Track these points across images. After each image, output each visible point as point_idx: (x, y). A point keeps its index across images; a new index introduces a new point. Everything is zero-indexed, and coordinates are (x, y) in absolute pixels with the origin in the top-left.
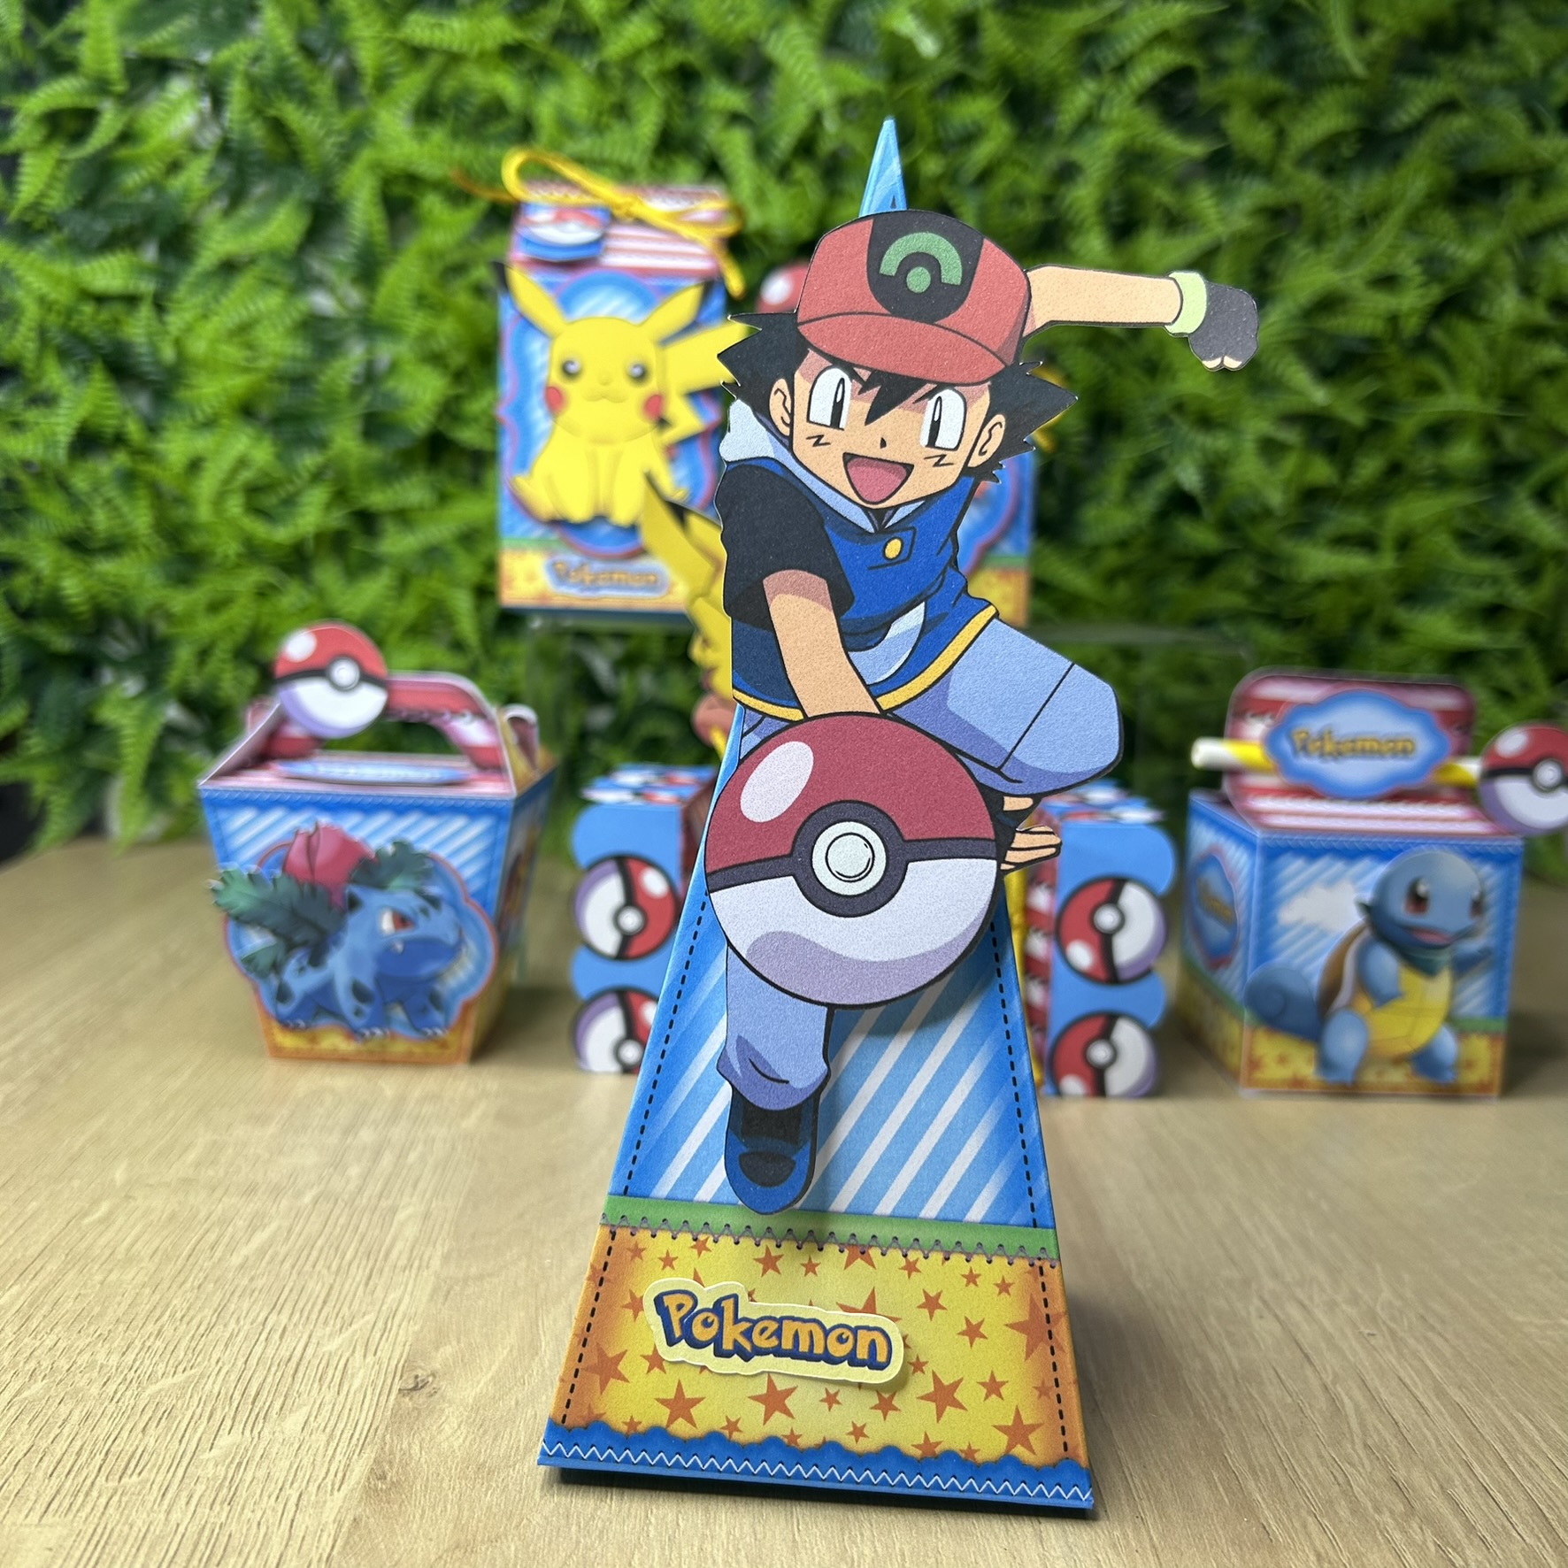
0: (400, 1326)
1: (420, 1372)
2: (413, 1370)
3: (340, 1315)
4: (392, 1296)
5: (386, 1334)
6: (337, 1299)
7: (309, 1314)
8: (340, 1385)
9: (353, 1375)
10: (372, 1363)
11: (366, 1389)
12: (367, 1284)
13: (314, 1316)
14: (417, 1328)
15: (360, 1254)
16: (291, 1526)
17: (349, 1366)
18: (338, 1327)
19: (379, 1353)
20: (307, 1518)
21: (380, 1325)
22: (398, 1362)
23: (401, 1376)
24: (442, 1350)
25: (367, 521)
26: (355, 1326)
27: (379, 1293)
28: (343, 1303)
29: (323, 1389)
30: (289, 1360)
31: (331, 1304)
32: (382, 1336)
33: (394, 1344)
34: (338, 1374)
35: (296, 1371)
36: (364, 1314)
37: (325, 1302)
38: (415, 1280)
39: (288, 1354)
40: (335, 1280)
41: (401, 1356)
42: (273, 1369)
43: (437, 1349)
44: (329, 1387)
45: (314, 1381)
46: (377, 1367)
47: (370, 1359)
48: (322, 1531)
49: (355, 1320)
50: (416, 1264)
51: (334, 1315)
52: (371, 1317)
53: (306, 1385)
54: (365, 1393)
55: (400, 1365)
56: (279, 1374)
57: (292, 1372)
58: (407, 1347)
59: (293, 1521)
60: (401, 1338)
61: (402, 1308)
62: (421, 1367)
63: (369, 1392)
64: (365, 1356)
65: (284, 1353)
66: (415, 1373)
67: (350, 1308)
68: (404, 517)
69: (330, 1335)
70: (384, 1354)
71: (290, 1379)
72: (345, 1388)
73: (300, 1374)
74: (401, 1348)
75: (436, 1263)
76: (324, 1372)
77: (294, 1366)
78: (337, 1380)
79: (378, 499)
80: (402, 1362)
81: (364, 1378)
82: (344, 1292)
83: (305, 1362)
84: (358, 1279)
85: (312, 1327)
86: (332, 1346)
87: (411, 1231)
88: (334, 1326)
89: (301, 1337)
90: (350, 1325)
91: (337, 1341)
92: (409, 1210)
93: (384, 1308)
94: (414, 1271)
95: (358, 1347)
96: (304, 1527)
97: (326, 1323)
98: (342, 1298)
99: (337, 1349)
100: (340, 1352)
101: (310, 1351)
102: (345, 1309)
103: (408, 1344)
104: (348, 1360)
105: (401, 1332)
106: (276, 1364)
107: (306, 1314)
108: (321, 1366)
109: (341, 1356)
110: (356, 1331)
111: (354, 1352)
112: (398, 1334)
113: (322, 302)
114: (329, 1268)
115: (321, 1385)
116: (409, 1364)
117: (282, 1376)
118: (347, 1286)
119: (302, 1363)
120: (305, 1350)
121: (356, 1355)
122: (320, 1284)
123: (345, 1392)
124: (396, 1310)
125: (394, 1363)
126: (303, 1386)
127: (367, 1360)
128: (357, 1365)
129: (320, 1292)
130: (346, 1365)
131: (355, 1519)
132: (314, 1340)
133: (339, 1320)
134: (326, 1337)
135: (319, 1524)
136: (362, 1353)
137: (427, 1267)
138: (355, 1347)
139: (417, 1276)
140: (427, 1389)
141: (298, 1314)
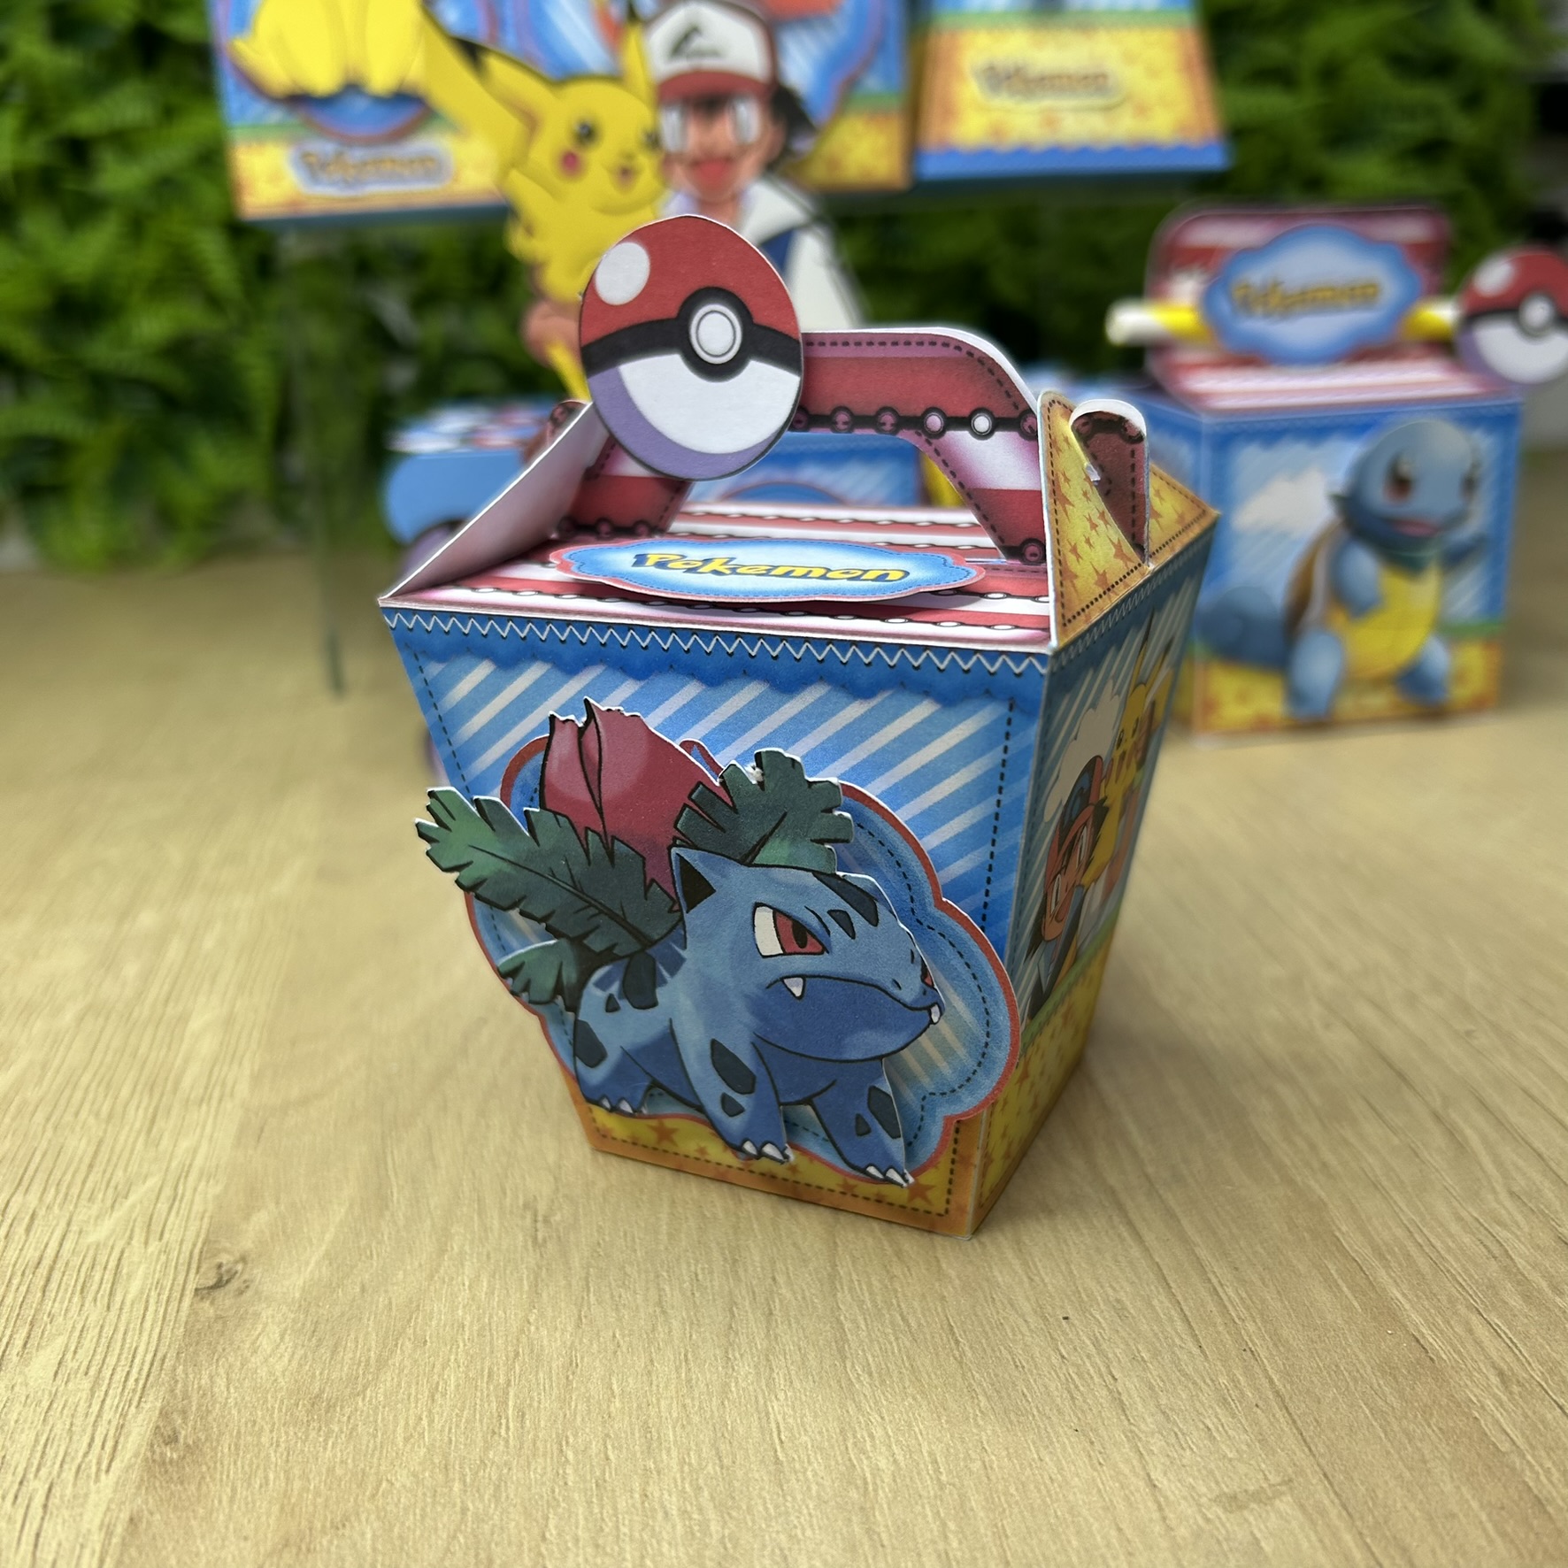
0: (195, 1190)
1: (225, 1258)
2: (215, 1256)
3: (113, 1184)
4: (185, 1144)
5: (177, 1203)
6: (109, 1161)
7: (69, 1187)
8: (111, 1294)
9: (129, 1276)
10: (156, 1253)
11: (148, 1296)
12: (149, 1131)
13: (75, 1191)
14: (219, 1189)
15: (139, 1087)
16: (36, 1546)
17: (125, 1262)
18: (109, 1203)
19: (166, 1235)
20: (59, 1528)
21: (168, 1192)
22: (194, 1245)
23: (198, 1268)
24: (254, 1219)
25: (78, 151)
26: (133, 1198)
27: (165, 1142)
28: (116, 1166)
29: (87, 1305)
30: (39, 1263)
31: (98, 1169)
32: (171, 1208)
33: (188, 1217)
34: (109, 1276)
35: (48, 1280)
36: (146, 1177)
37: (91, 1166)
38: (216, 1117)
39: (37, 1254)
40: (105, 1131)
41: (198, 1236)
42: (15, 1282)
43: (247, 1217)
44: (95, 1300)
45: (73, 1293)
46: (163, 1258)
47: (154, 1246)
48: (82, 1546)
49: (133, 1188)
50: (216, 1094)
51: (103, 1187)
52: (153, 1182)
53: (62, 1302)
54: (147, 1301)
55: (197, 1251)
56: (23, 1289)
57: (42, 1283)
58: (206, 1220)
59: (38, 1535)
60: (197, 1207)
61: (199, 1162)
62: (226, 1250)
63: (152, 1301)
64: (146, 1243)
65: (31, 1254)
66: (218, 1260)
67: (125, 1170)
68: (124, 141)
69: (97, 1217)
70: (171, 1236)
71: (39, 1294)
72: (118, 1298)
73: (53, 1285)
74: (198, 1223)
75: (243, 1089)
76: (89, 1277)
77: (45, 1273)
78: (106, 1286)
79: (85, 120)
80: (199, 1245)
81: (146, 1277)
82: (118, 1150)
83: (60, 1265)
84: (137, 1125)
85: (71, 1208)
86: (97, 1235)
87: (207, 1046)
88: (103, 1201)
89: (57, 1225)
90: (126, 1197)
91: (108, 1224)
92: (204, 1016)
93: (174, 1164)
94: (214, 1103)
95: (137, 1230)
96: (54, 1545)
97: (91, 1199)
98: (114, 1159)
99: (108, 1238)
100: (111, 1243)
101: (68, 1245)
102: (120, 1173)
103: (207, 1215)
104: (122, 1253)
105: (198, 1198)
106: (19, 1273)
107: (63, 1189)
108: (84, 1270)
109: (112, 1248)
110: (133, 1206)
111: (131, 1238)
112: (192, 1202)
114: (97, 1115)
115: (83, 1298)
116: (209, 1246)
117: (27, 1291)
118: (122, 1138)
119: (57, 1266)
120: (61, 1245)
121: (134, 1242)
122: (84, 1141)
123: (117, 1306)
124: (190, 1165)
125: (187, 1247)
126: (56, 1305)
127: (150, 1249)
128: (136, 1259)
129: (85, 1152)
130: (120, 1260)
131: (131, 1520)
132: (74, 1228)
133: (111, 1191)
134: (92, 1221)
135: (78, 1536)
136: (143, 1240)
137: (232, 1095)
138: (132, 1231)
139: (217, 1112)
140: (235, 1284)
141: (53, 1191)
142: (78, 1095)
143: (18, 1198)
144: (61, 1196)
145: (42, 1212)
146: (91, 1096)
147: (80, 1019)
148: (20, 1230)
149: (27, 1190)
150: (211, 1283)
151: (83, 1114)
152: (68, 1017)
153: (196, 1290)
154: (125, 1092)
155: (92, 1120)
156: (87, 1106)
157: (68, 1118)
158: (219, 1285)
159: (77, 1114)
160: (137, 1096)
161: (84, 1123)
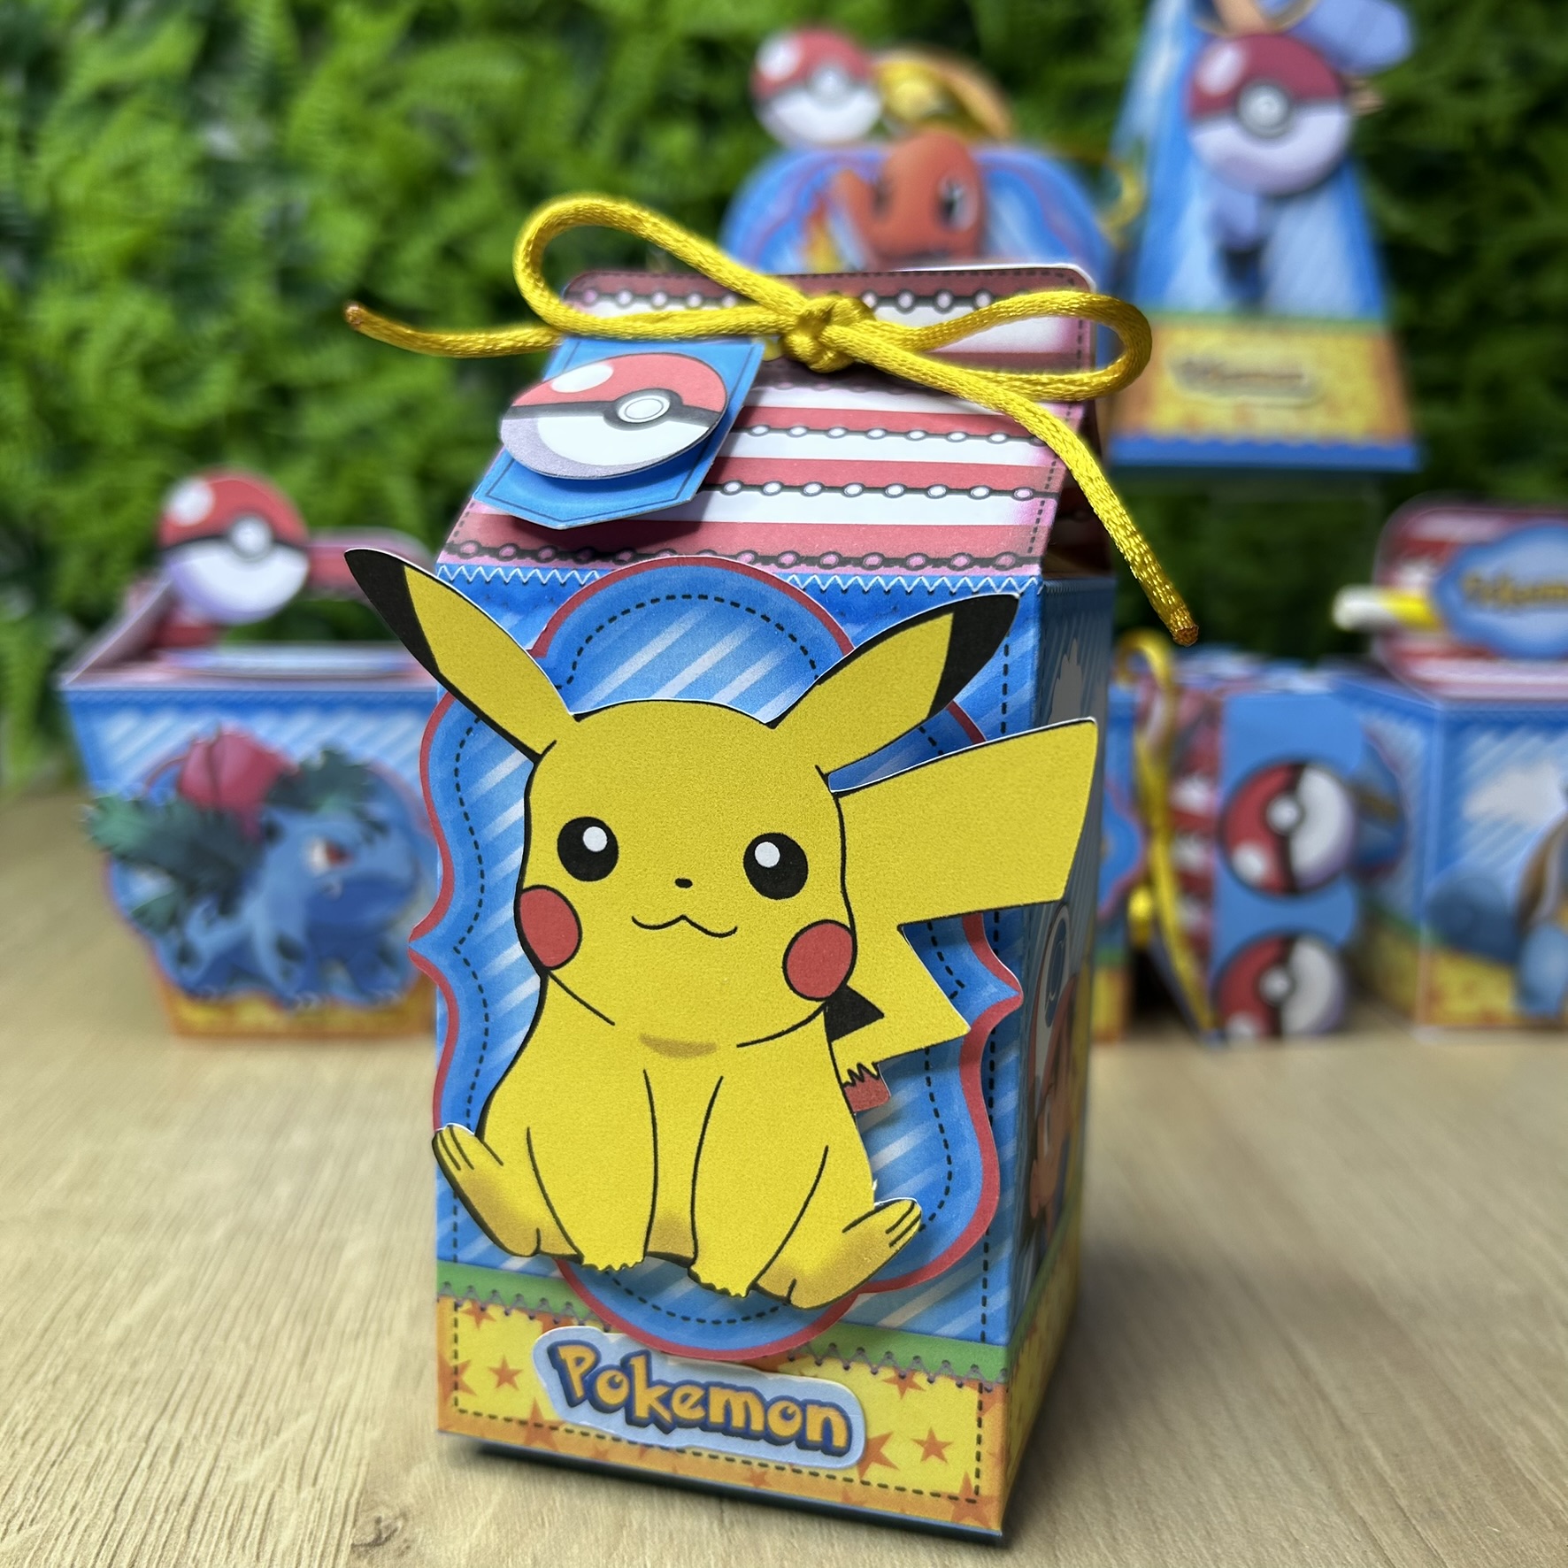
0: (351, 1431)
1: (383, 1513)
2: (372, 1508)
3: (263, 1417)
4: (340, 1381)
5: (331, 1447)
6: (259, 1392)
7: (216, 1419)
8: (260, 1543)
9: (280, 1523)
10: (310, 1499)
11: (301, 1548)
12: (302, 1364)
13: (223, 1422)
14: (375, 1434)
15: (292, 1316)
17: (275, 1507)
18: (259, 1438)
19: (320, 1481)
21: (322, 1432)
22: (351, 1495)
23: (355, 1521)
24: (415, 1471)
26: (284, 1436)
27: (320, 1378)
28: (267, 1398)
29: (234, 1552)
30: (184, 1500)
31: (248, 1399)
32: (325, 1450)
33: (344, 1462)
34: (259, 1521)
35: (193, 1520)
36: (299, 1414)
37: (240, 1397)
38: (372, 1356)
39: (182, 1489)
40: (256, 1360)
41: (354, 1485)
42: (159, 1518)
43: (407, 1469)
44: (244, 1547)
45: (220, 1537)
46: (317, 1506)
47: (307, 1492)
49: (285, 1425)
50: (373, 1328)
51: (254, 1420)
52: (307, 1419)
53: (208, 1546)
54: (300, 1554)
55: (353, 1501)
56: (167, 1527)
57: (186, 1523)
58: (363, 1468)
60: (354, 1452)
61: (354, 1402)
62: (384, 1503)
63: (305, 1554)
64: (299, 1487)
65: (177, 1489)
66: (376, 1514)
67: (277, 1404)
69: (246, 1454)
70: (327, 1482)
71: (183, 1536)
72: (269, 1548)
73: (199, 1527)
74: (354, 1470)
75: (401, 1326)
76: (237, 1520)
77: (190, 1511)
78: (256, 1533)
80: (356, 1494)
81: (298, 1528)
82: (269, 1378)
83: (207, 1503)
84: (289, 1356)
85: (219, 1440)
86: (247, 1473)
87: (363, 1278)
88: (253, 1436)
89: (203, 1458)
90: (278, 1433)
91: (258, 1463)
93: (328, 1402)
94: (371, 1340)
95: (289, 1472)
97: (240, 1433)
98: (265, 1393)
99: (257, 1478)
100: (261, 1484)
101: (215, 1483)
102: (270, 1407)
103: (364, 1462)
104: (273, 1496)
105: (353, 1442)
106: (163, 1509)
107: (210, 1421)
108: (231, 1512)
109: (262, 1491)
110: (285, 1444)
111: (282, 1480)
112: (348, 1446)
113: (222, 140)
114: (248, 1340)
115: (231, 1545)
116: (367, 1499)
117: (171, 1530)
118: (274, 1369)
119: (204, 1505)
120: (207, 1481)
121: (286, 1486)
122: (234, 1368)
123: (268, 1556)
124: (346, 1405)
125: (342, 1498)
126: (202, 1549)
127: (303, 1495)
128: (287, 1504)
129: (234, 1381)
130: (270, 1504)
132: (222, 1464)
133: (261, 1426)
134: (241, 1457)
136: (295, 1483)
137: (390, 1332)
138: (284, 1473)
139: (374, 1348)
140: (394, 1544)
141: (199, 1421)
142: (228, 1317)
143: (163, 1426)
144: (209, 1426)
145: (187, 1444)
146: (241, 1319)
147: (230, 1237)
148: (165, 1460)
149: (172, 1417)
150: (370, 1539)
151: (232, 1340)
152: (218, 1233)
153: (353, 1546)
154: (276, 1319)
155: (241, 1346)
156: (237, 1332)
157: (217, 1341)
158: (378, 1542)
159: (226, 1338)
160: (289, 1326)
161: (234, 1348)
